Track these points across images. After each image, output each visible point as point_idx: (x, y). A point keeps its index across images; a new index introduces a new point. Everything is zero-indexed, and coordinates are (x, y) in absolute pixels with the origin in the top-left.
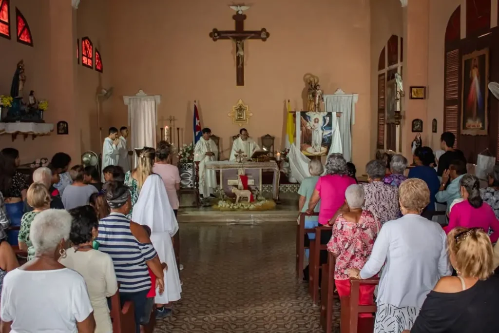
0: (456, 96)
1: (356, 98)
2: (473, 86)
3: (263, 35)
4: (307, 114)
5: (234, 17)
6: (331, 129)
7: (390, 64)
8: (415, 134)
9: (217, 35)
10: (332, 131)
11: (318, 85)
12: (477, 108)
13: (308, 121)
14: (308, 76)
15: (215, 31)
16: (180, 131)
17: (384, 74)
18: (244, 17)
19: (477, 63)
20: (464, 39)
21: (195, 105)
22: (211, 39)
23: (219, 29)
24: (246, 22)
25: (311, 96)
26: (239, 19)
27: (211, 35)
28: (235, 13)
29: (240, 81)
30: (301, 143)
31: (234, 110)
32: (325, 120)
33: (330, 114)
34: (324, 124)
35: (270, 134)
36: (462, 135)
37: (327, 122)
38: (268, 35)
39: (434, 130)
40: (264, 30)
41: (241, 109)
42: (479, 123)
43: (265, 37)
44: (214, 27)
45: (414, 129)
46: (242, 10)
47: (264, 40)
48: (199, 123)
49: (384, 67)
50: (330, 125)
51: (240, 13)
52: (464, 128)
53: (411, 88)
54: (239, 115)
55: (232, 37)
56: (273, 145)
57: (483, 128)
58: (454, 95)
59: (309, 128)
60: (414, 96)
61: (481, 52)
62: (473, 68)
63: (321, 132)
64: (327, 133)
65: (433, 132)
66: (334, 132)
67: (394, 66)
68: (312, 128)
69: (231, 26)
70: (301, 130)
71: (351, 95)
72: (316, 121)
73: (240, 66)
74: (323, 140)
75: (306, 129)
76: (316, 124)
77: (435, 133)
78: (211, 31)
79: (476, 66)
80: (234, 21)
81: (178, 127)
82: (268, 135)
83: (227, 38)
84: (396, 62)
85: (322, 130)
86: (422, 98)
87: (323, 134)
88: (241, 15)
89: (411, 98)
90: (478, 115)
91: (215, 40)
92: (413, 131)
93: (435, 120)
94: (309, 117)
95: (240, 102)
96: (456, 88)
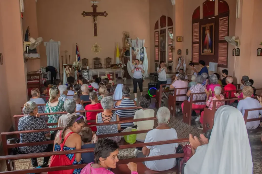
0: (198, 41)
1: (144, 41)
2: (207, 37)
3: (105, 14)
4: (134, 48)
5: (92, 6)
6: (143, 54)
7: (162, 27)
8: (179, 55)
9: (85, 14)
10: (144, 55)
11: (129, 36)
12: (209, 45)
13: (134, 51)
14: (125, 32)
15: (84, 12)
16: (70, 57)
17: (158, 31)
18: (96, 6)
19: (209, 28)
20: (202, 19)
21: (77, 45)
22: (82, 16)
23: (86, 11)
24: (97, 8)
25: (127, 40)
26: (95, 7)
27: (82, 14)
28: (93, 5)
29: (96, 34)
30: (132, 60)
31: (93, 47)
32: (141, 50)
33: (143, 48)
34: (141, 52)
35: (109, 57)
36: (202, 55)
37: (142, 51)
38: (107, 14)
39: (187, 53)
40: (105, 12)
41: (96, 46)
42: (210, 51)
43: (106, 15)
44: (83, 11)
45: (178, 53)
46: (96, 3)
47: (105, 16)
48: (79, 53)
49: (158, 28)
50: (143, 53)
51: (95, 4)
52: (203, 52)
53: (177, 37)
54: (96, 49)
55: (92, 15)
56: (111, 62)
57: (212, 52)
58: (197, 40)
59: (135, 54)
60: (178, 40)
61: (211, 24)
62: (207, 30)
63: (140, 55)
64: (142, 56)
65: (186, 54)
66: (145, 55)
67: (163, 28)
68: (136, 54)
69: (91, 10)
70: (132, 54)
71: (142, 40)
72: (138, 51)
73: (96, 28)
74: (141, 59)
75: (134, 54)
76: (138, 52)
77: (187, 55)
78: (82, 12)
79: (208, 30)
80: (92, 8)
81: (69, 55)
82: (109, 58)
83: (90, 15)
84: (165, 26)
85: (140, 54)
86: (181, 41)
87: (140, 56)
88: (95, 5)
89: (178, 41)
90: (209, 48)
91: (84, 16)
92: (178, 54)
93: (187, 50)
94: (135, 49)
95: (96, 43)
96: (198, 37)
